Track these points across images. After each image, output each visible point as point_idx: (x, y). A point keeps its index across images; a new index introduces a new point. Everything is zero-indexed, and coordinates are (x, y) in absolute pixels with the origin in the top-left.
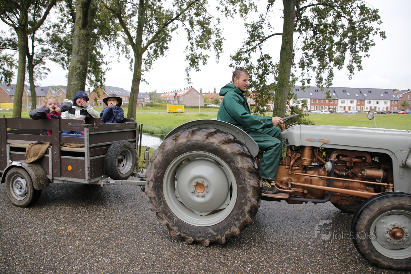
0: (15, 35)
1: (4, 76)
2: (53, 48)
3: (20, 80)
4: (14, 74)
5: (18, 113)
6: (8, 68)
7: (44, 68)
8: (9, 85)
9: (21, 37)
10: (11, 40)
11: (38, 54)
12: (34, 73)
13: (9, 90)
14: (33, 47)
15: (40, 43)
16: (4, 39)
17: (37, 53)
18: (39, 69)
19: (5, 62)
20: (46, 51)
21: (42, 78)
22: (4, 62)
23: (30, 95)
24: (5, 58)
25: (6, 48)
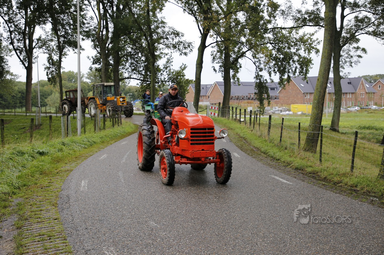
0: (319, 4)
1: (299, 66)
2: (374, 14)
3: (323, 71)
4: (312, 62)
5: (317, 119)
6: (305, 53)
7: (358, 48)
8: (305, 78)
9: (330, 5)
10: (312, 13)
11: (349, 27)
12: (341, 58)
13: (303, 86)
14: (343, 17)
15: (354, 9)
16: (303, 13)
17: (348, 25)
18: (350, 51)
19: (302, 46)
20: (362, 21)
21: (353, 64)
22: (300, 46)
23: (334, 91)
24: (302, 40)
25: (305, 25)
